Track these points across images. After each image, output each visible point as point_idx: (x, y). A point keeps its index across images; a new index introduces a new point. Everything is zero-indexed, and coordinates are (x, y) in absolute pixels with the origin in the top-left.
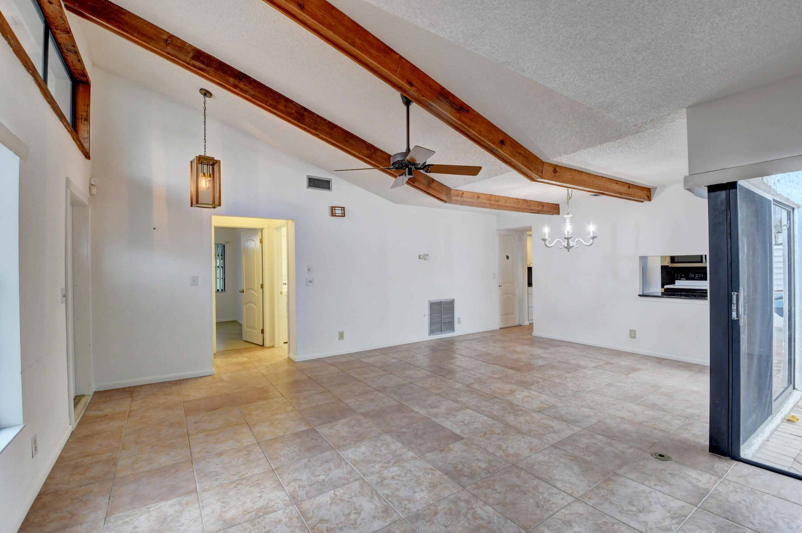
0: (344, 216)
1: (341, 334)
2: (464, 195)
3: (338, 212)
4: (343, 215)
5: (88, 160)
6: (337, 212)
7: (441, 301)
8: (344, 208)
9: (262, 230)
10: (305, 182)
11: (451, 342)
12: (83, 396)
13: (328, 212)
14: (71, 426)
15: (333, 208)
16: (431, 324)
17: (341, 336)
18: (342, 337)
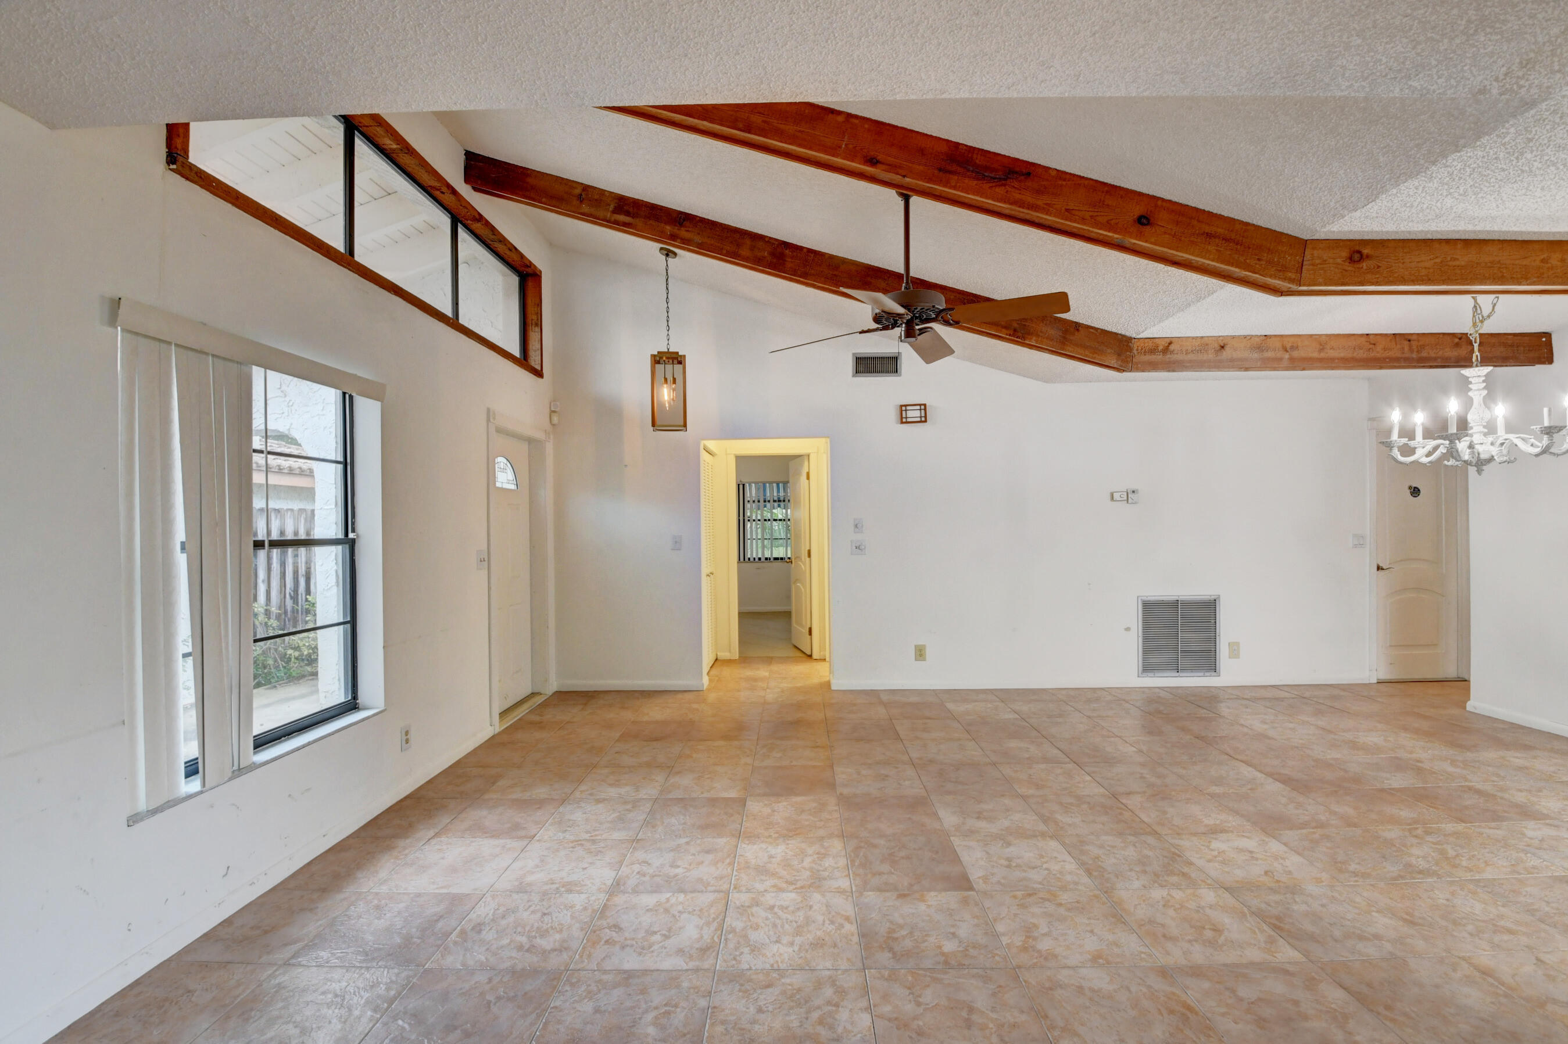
0: (925, 421)
1: (920, 650)
2: (1172, 347)
3: (914, 414)
4: (923, 419)
5: (540, 380)
6: (910, 414)
7: (1176, 598)
8: (925, 405)
9: (809, 456)
10: (850, 365)
11: (1209, 699)
12: (539, 694)
13: (893, 415)
14: (490, 728)
15: (903, 408)
16: (1146, 652)
17: (920, 653)
18: (921, 655)
